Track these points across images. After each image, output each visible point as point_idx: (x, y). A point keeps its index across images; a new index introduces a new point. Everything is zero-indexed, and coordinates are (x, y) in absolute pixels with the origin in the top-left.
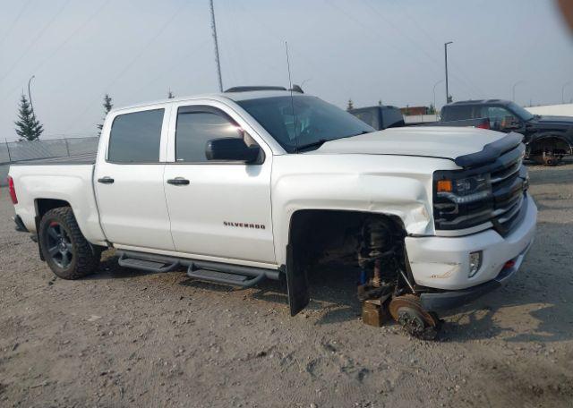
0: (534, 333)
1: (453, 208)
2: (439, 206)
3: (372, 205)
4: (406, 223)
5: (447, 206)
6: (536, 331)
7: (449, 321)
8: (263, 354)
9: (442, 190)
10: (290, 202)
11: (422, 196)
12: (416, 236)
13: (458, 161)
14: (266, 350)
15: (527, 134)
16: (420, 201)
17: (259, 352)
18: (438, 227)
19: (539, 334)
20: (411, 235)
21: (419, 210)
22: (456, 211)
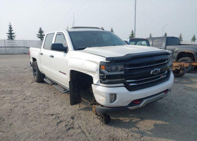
2: (101, 74)
3: (86, 71)
4: (94, 79)
5: (103, 75)
7: (121, 119)
9: (102, 69)
10: (70, 67)
11: (97, 70)
13: (107, 59)
14: (54, 114)
16: (96, 72)
18: (101, 82)
20: (94, 84)
21: (96, 75)
22: (105, 77)
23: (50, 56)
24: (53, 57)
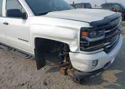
0: (115, 84)
1: (87, 44)
2: (82, 42)
5: (85, 42)
6: (115, 83)
8: (23, 85)
9: (84, 36)
11: (76, 37)
12: (73, 52)
13: (91, 24)
14: (24, 83)
15: (123, 13)
16: (75, 39)
17: (22, 84)
18: (81, 50)
19: (116, 84)
20: (71, 52)
21: (74, 42)
22: (88, 45)
23: (4, 23)
24: (8, 24)
